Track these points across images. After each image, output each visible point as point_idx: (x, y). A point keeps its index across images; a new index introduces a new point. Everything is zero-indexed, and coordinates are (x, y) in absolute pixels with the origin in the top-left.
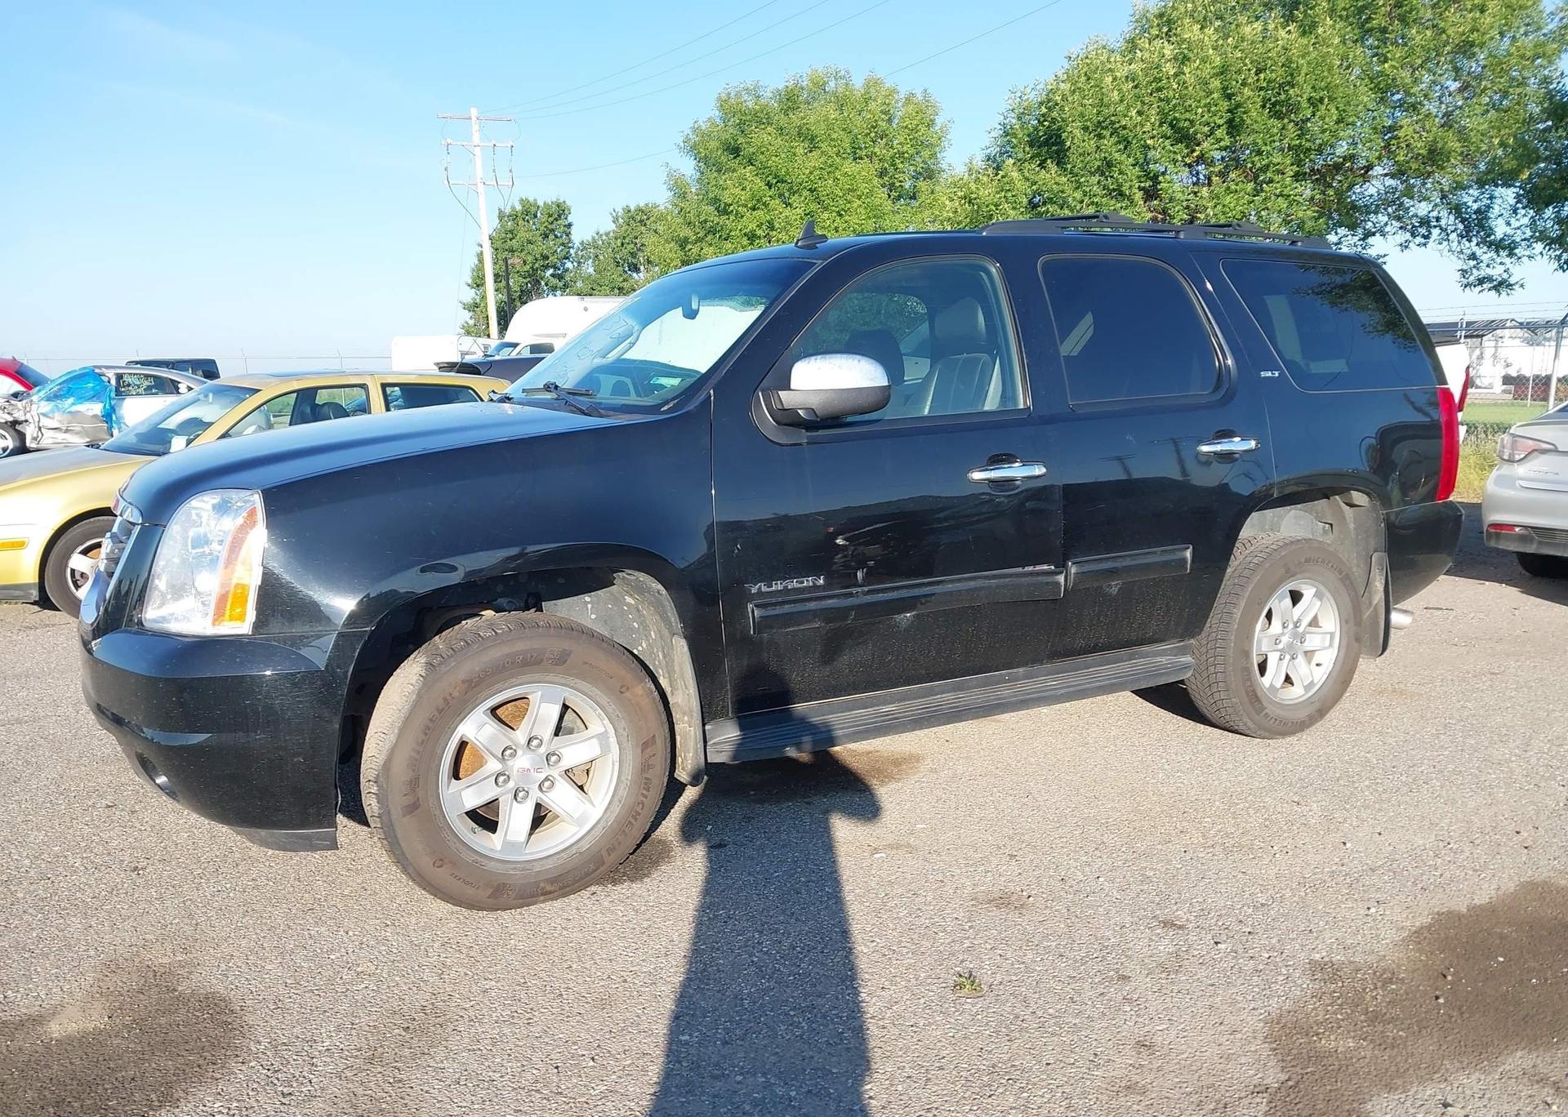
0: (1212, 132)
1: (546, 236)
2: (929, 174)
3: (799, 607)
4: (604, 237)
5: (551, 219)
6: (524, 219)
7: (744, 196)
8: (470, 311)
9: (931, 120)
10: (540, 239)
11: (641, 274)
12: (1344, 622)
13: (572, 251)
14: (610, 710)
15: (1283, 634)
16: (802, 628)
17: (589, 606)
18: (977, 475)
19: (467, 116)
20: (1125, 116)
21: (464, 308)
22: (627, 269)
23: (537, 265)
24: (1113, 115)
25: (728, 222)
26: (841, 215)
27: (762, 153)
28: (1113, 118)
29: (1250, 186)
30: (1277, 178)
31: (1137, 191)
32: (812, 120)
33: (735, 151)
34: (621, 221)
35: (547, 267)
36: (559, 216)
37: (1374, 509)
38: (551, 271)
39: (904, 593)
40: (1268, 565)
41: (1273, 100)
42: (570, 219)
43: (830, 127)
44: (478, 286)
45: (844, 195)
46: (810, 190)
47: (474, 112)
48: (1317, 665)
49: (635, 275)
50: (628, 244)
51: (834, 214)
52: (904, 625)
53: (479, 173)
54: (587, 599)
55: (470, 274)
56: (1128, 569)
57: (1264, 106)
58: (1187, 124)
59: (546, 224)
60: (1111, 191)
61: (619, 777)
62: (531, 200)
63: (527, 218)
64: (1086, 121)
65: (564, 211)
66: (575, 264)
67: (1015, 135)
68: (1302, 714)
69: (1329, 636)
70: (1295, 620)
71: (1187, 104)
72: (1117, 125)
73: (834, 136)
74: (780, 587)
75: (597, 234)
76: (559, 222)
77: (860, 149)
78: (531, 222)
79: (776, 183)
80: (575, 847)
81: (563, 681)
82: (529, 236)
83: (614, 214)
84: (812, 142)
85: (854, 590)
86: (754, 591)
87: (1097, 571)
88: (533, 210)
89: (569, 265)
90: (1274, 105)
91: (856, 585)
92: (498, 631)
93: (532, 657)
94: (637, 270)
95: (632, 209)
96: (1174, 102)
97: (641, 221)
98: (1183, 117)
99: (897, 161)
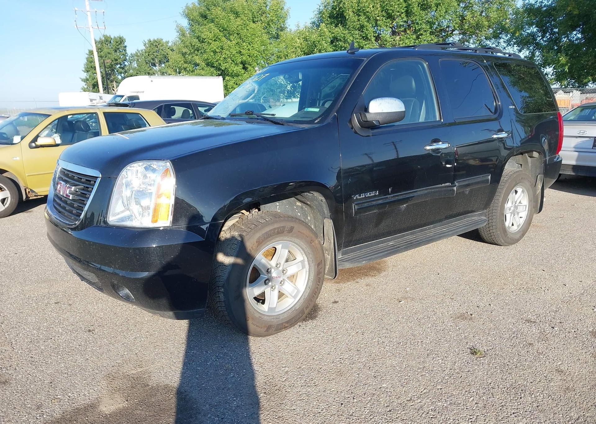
0: (400, 15)
1: (116, 51)
2: (282, 29)
3: (370, 204)
4: (140, 52)
5: (117, 44)
6: (105, 44)
7: (211, 35)
8: (84, 82)
9: (283, 7)
10: (113, 52)
11: (157, 67)
12: (530, 201)
13: (127, 58)
14: (306, 250)
15: (512, 207)
16: (371, 213)
17: (278, 207)
18: (428, 148)
20: (368, 7)
21: (82, 81)
22: (151, 65)
23: (113, 63)
24: (364, 7)
25: (205, 46)
26: (250, 44)
27: (217, 18)
28: (363, 8)
29: (414, 36)
30: (424, 33)
31: (373, 37)
32: (236, 5)
33: (205, 17)
34: (147, 45)
35: (117, 64)
36: (121, 42)
37: (540, 158)
38: (119, 66)
39: (404, 196)
40: (510, 181)
41: (422, 3)
42: (126, 44)
43: (243, 8)
44: (88, 71)
45: (251, 36)
46: (237, 34)
48: (521, 217)
49: (154, 67)
50: (151, 55)
51: (247, 44)
52: (403, 209)
53: (90, 23)
54: (278, 204)
55: (84, 66)
56: (472, 184)
57: (418, 6)
58: (391, 12)
59: (116, 46)
60: (363, 37)
61: (308, 278)
62: (108, 35)
63: (107, 43)
64: (353, 9)
65: (123, 40)
66: (129, 63)
67: (324, 13)
68: (518, 236)
69: (525, 206)
70: (516, 201)
71: (391, 3)
72: (365, 11)
73: (246, 12)
74: (364, 196)
75: (138, 50)
76: (121, 45)
77: (255, 18)
78: (109, 45)
79: (223, 31)
80: (293, 308)
81: (290, 239)
82: (109, 51)
83: (144, 42)
84: (237, 14)
85: (388, 196)
86: (355, 198)
87: (464, 185)
88: (109, 39)
89: (126, 63)
90: (422, 5)
91: (389, 194)
92: (267, 220)
93: (281, 230)
94: (155, 66)
95: (152, 40)
96: (386, 3)
97: (156, 45)
98: (390, 9)
99: (271, 23)
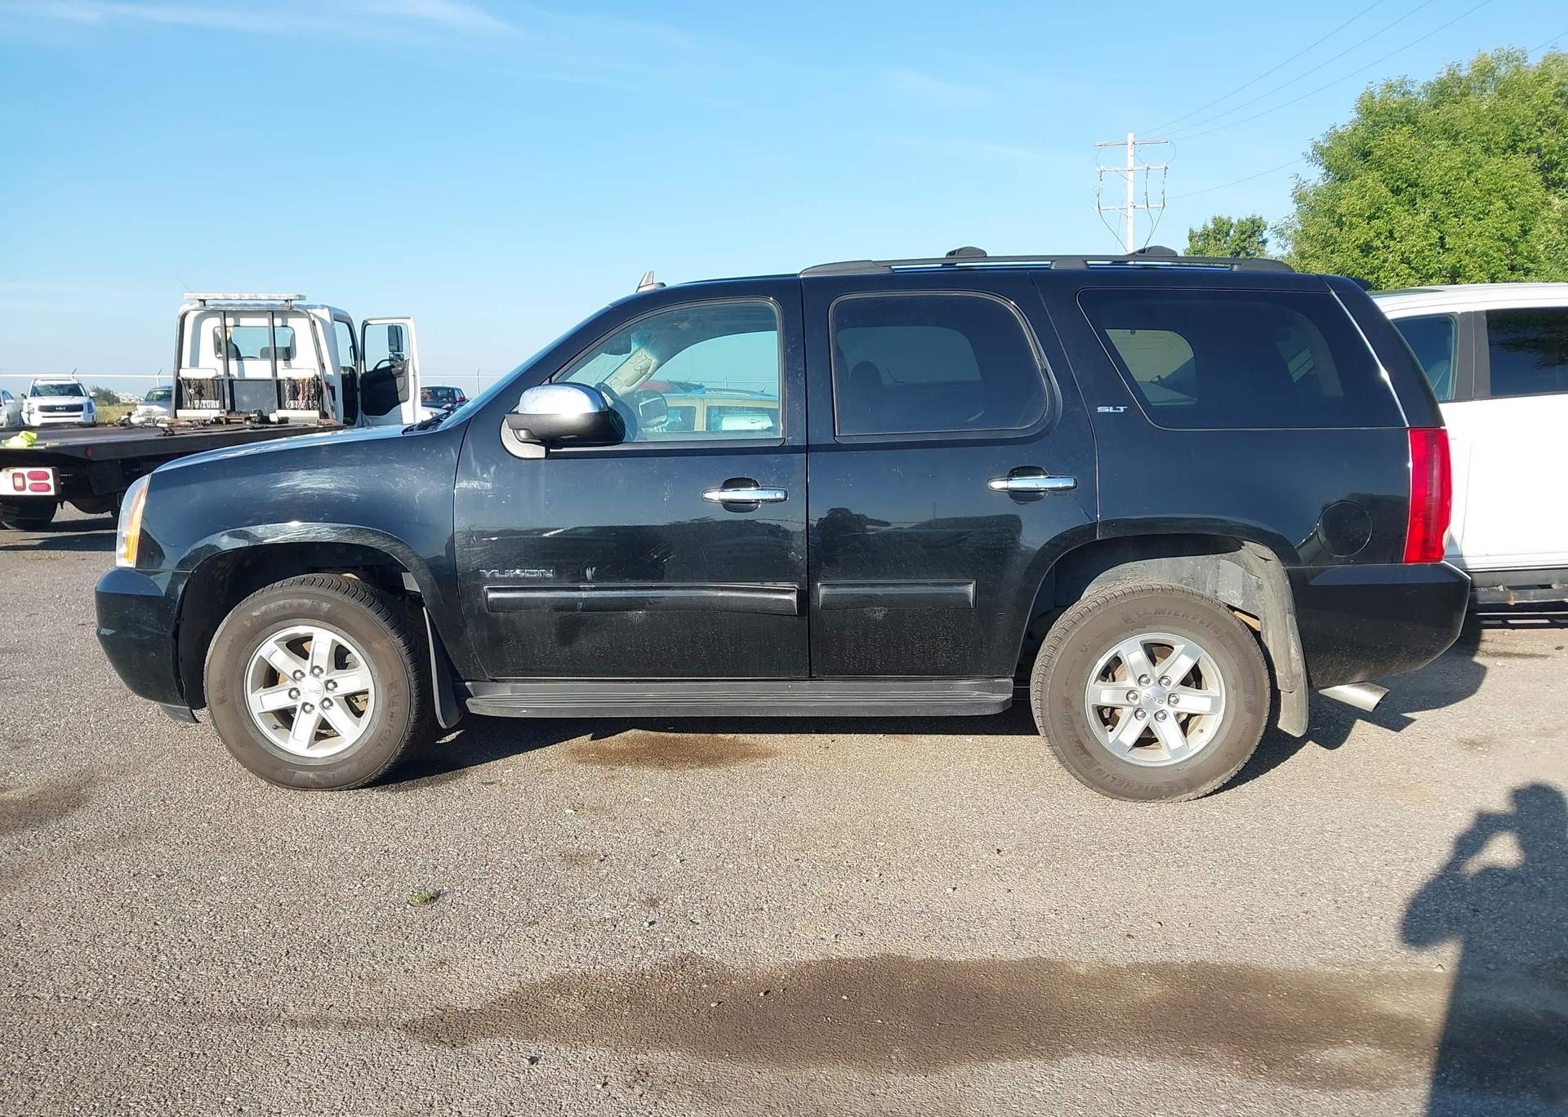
3: (529, 594)
5: (1244, 237)
6: (1215, 238)
15: (1138, 688)
16: (533, 611)
19: (1123, 142)
33: (1366, 155)
36: (1254, 233)
37: (1277, 563)
39: (632, 593)
40: (1100, 611)
42: (1265, 235)
46: (1444, 193)
47: (1131, 137)
48: (1200, 731)
52: (637, 621)
56: (890, 597)
59: (1238, 241)
62: (1225, 217)
63: (1219, 236)
65: (1259, 227)
69: (1210, 700)
70: (1158, 676)
74: (512, 575)
76: (1252, 239)
78: (1223, 241)
79: (1406, 187)
85: (582, 585)
86: (488, 576)
87: (851, 594)
88: (1226, 227)
91: (585, 580)
